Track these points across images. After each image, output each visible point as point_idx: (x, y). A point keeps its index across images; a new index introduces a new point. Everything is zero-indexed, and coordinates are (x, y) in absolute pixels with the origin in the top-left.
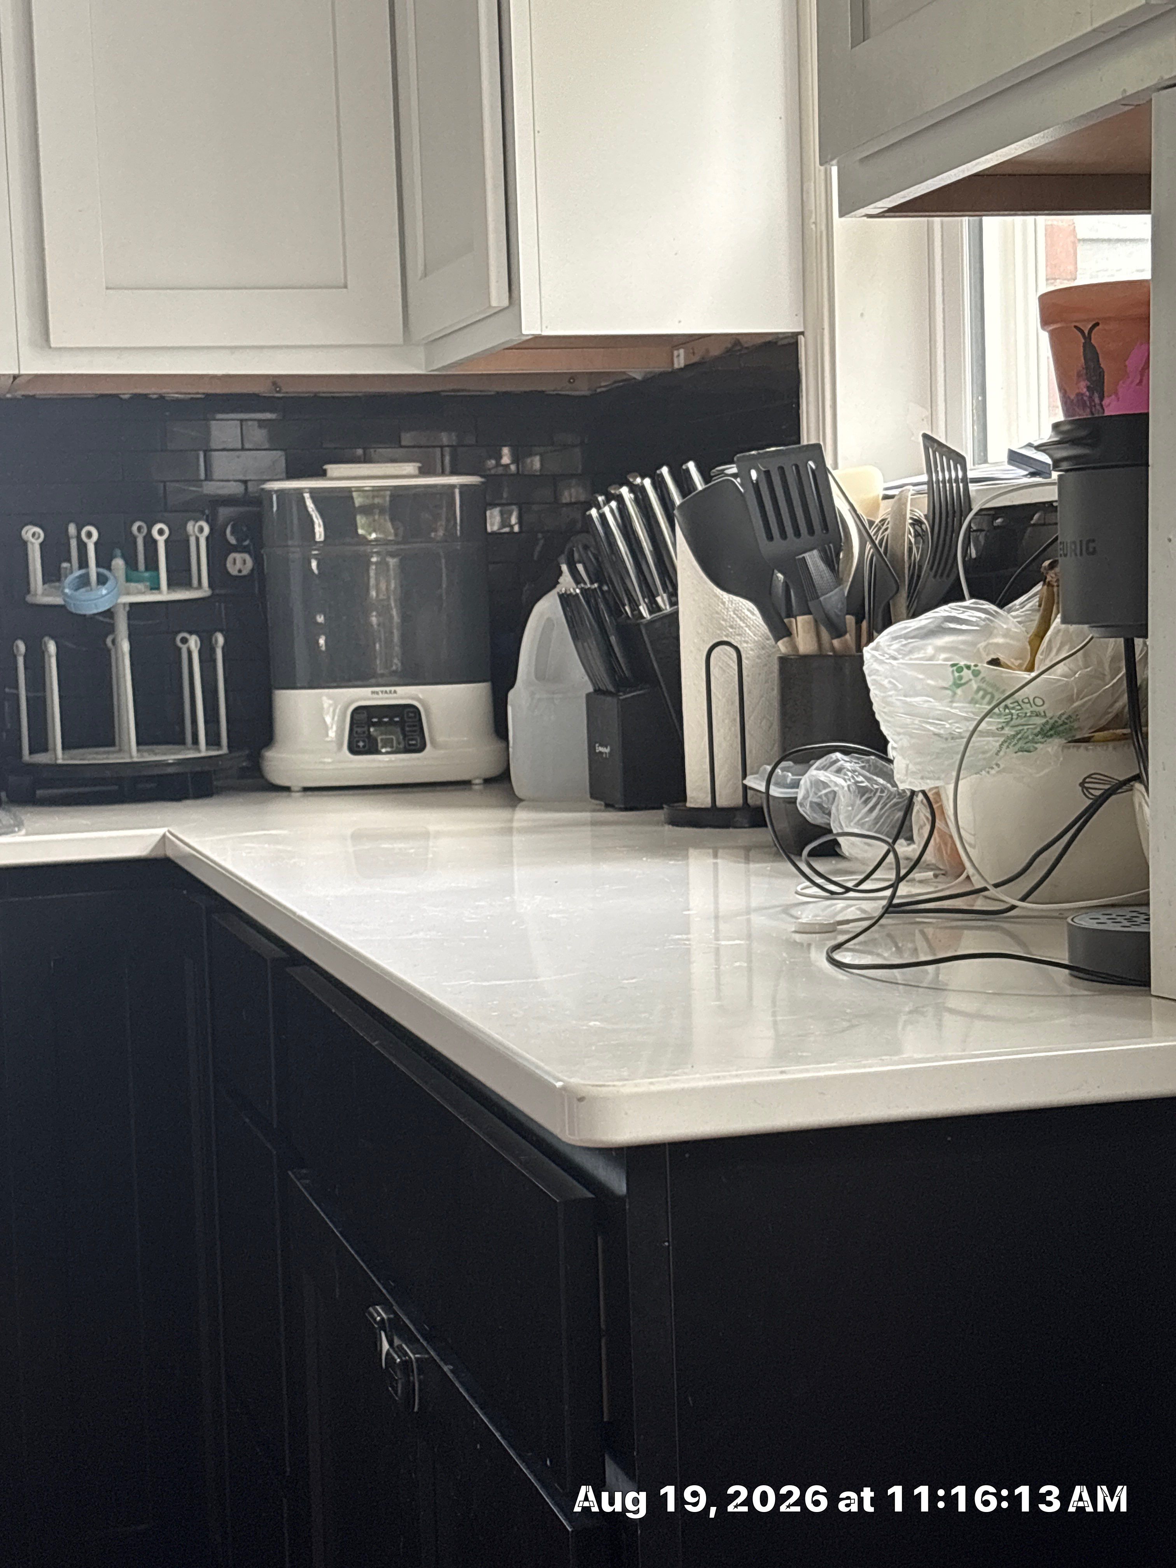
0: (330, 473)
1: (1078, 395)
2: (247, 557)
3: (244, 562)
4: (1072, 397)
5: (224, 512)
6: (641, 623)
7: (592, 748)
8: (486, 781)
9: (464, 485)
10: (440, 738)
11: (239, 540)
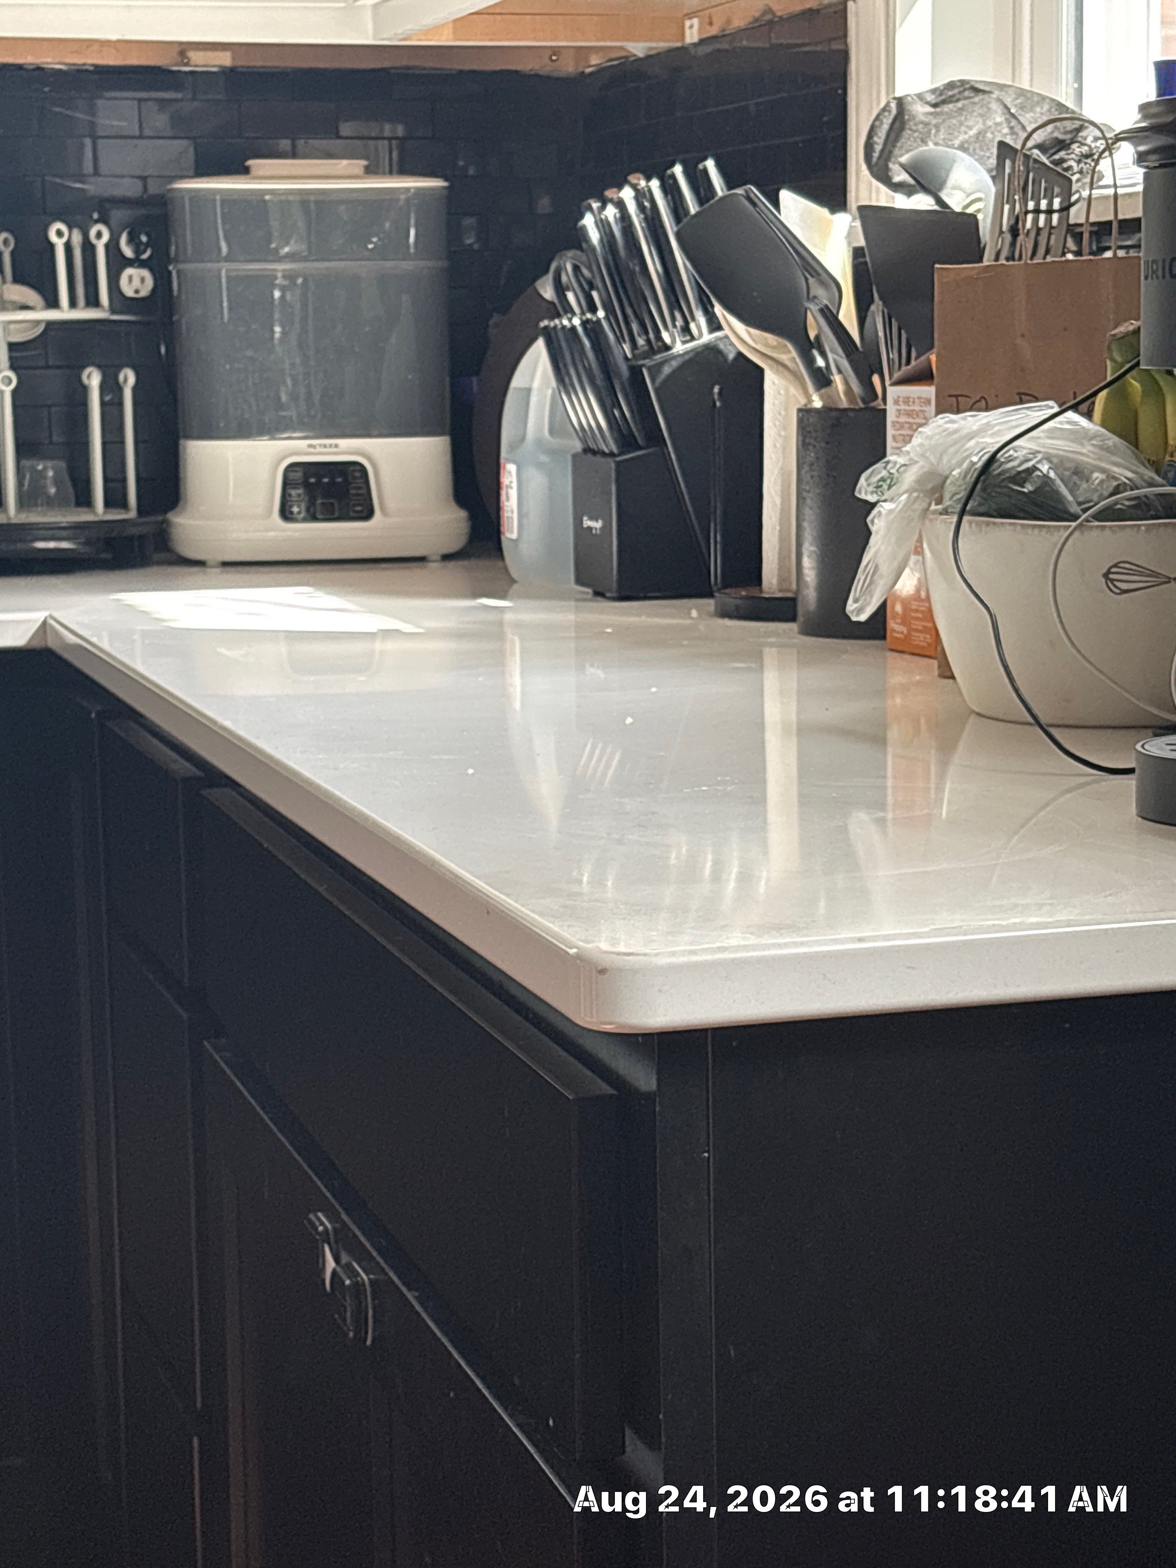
0: (252, 172)
2: (146, 273)
3: (143, 280)
5: (118, 215)
6: (643, 365)
7: (578, 522)
8: (447, 558)
9: (418, 189)
10: (391, 504)
11: (138, 252)
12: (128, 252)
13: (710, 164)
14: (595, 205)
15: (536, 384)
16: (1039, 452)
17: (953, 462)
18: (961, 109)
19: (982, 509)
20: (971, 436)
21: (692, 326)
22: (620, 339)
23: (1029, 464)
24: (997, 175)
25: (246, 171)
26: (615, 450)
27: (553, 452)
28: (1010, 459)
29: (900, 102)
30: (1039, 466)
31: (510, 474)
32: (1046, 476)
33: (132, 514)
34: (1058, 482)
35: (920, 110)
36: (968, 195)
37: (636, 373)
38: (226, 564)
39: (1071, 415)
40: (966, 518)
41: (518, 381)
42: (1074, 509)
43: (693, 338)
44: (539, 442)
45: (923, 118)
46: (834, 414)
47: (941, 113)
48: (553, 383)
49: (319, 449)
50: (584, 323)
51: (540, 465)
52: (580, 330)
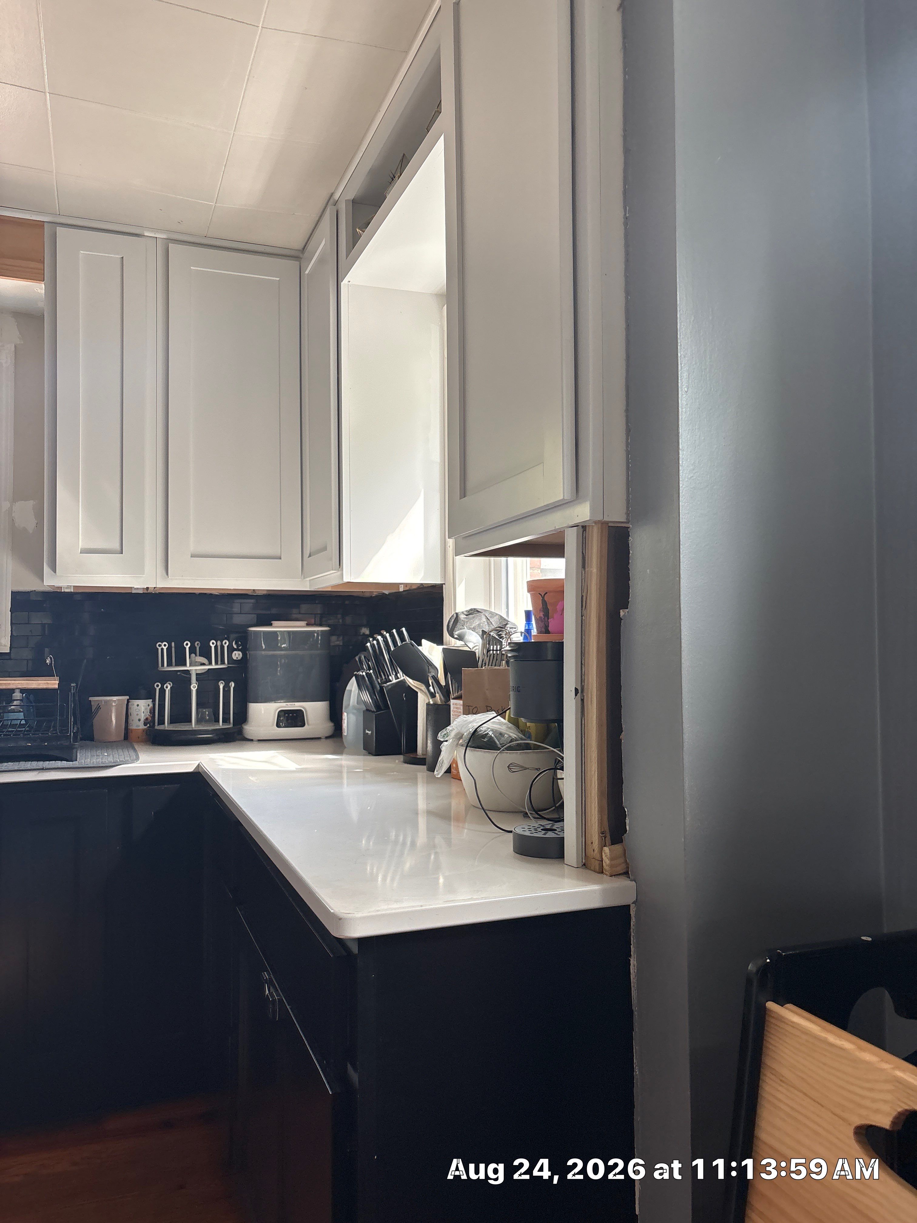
0: (273, 625)
1: (540, 617)
2: (240, 653)
3: (239, 654)
4: (538, 618)
5: (233, 636)
6: (384, 686)
7: (364, 731)
8: (327, 738)
9: (322, 630)
10: (310, 722)
11: (238, 647)
12: (235, 647)
13: (404, 629)
14: (371, 639)
15: (353, 690)
16: (489, 728)
17: (465, 730)
18: (474, 617)
19: (473, 745)
20: (471, 722)
21: (398, 675)
22: (377, 678)
23: (486, 732)
24: (482, 638)
25: (271, 625)
26: (375, 711)
27: (358, 710)
28: (481, 731)
29: (457, 614)
30: (489, 733)
31: (345, 715)
32: (491, 736)
33: (231, 726)
34: (495, 738)
35: (462, 617)
36: (474, 644)
37: (382, 688)
38: (259, 740)
39: (499, 717)
40: (468, 748)
41: (348, 688)
42: (499, 746)
43: (398, 678)
44: (353, 706)
45: (463, 619)
46: (436, 706)
47: (468, 618)
48: (358, 689)
49: (289, 706)
50: (366, 674)
51: (353, 713)
52: (365, 676)
